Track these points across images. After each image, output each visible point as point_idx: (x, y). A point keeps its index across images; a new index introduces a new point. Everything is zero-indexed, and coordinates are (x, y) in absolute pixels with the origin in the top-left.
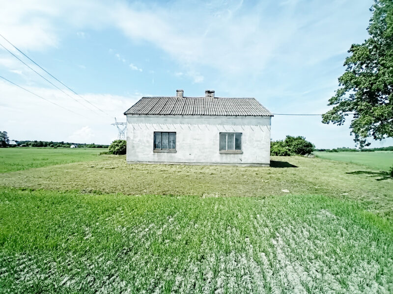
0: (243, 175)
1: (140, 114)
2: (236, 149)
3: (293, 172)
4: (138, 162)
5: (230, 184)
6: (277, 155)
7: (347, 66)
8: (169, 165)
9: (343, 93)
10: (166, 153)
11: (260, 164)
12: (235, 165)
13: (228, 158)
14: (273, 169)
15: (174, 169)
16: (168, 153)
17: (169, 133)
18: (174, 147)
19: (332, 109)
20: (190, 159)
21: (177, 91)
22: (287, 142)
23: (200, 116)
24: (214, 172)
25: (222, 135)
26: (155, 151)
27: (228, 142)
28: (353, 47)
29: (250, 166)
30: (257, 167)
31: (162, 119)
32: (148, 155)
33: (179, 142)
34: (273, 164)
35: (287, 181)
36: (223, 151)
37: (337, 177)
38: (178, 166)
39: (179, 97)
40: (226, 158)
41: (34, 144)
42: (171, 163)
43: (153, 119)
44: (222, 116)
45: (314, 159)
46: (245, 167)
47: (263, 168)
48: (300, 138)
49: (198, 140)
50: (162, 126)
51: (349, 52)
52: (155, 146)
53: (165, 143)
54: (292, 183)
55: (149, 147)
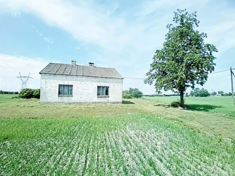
0: (109, 108)
1: (50, 74)
2: (106, 95)
3: (132, 106)
4: (48, 103)
5: (104, 112)
6: (125, 98)
7: (154, 59)
8: (68, 104)
9: (152, 71)
10: (66, 97)
11: (118, 103)
12: (105, 103)
13: (102, 99)
14: (124, 105)
15: (71, 106)
16: (68, 97)
17: (68, 85)
18: (71, 94)
19: (148, 77)
20: (80, 101)
21: (72, 61)
22: (130, 91)
23: (87, 77)
24: (95, 107)
25: (99, 87)
26: (59, 96)
27: (102, 91)
28: (157, 51)
29: (112, 104)
30: (116, 104)
31: (64, 77)
32: (54, 98)
33: (74, 91)
34: (124, 102)
35: (130, 110)
36: (99, 96)
37: (150, 107)
38: (74, 105)
39: (73, 64)
40: (101, 100)
42: (70, 103)
43: (58, 77)
44: (99, 78)
45: (142, 100)
46: (110, 104)
47: (119, 104)
48: (136, 89)
49: (85, 90)
50: (64, 81)
51: (155, 53)
52: (59, 93)
53: (66, 91)
54: (132, 110)
55: (55, 93)
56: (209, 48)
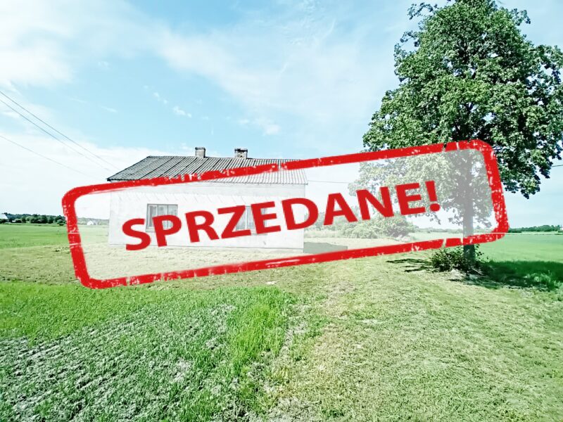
1: (128, 180)
21: (196, 149)
39: (198, 156)
41: (33, 220)
56: (545, 60)
